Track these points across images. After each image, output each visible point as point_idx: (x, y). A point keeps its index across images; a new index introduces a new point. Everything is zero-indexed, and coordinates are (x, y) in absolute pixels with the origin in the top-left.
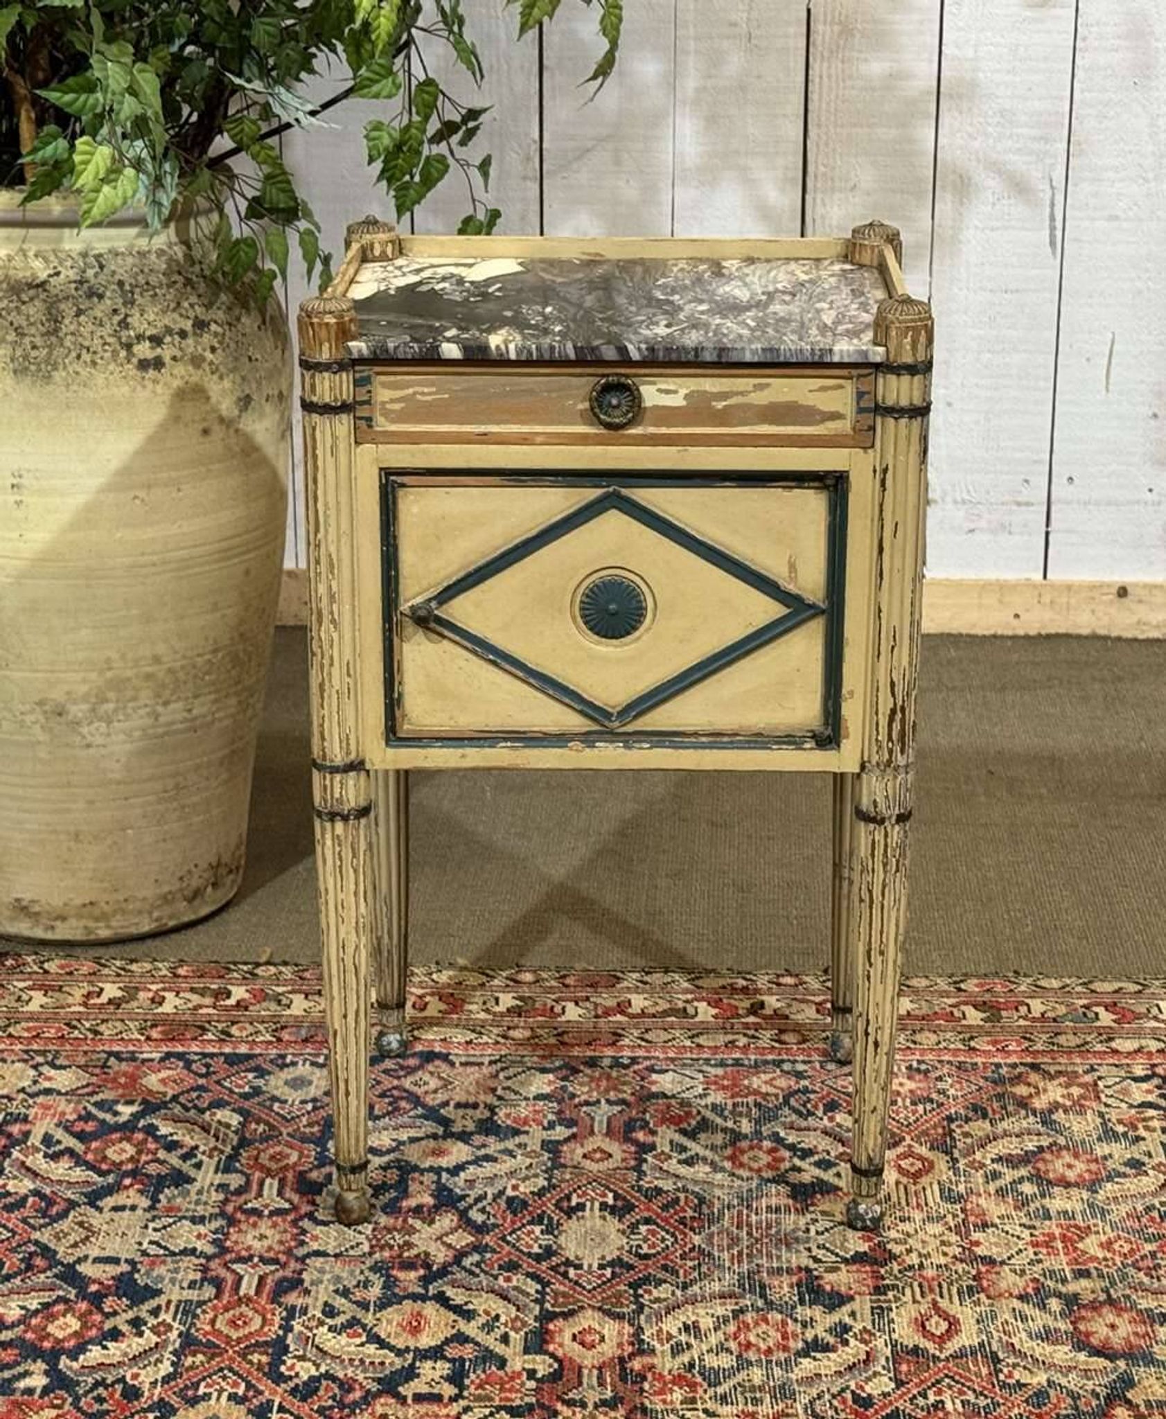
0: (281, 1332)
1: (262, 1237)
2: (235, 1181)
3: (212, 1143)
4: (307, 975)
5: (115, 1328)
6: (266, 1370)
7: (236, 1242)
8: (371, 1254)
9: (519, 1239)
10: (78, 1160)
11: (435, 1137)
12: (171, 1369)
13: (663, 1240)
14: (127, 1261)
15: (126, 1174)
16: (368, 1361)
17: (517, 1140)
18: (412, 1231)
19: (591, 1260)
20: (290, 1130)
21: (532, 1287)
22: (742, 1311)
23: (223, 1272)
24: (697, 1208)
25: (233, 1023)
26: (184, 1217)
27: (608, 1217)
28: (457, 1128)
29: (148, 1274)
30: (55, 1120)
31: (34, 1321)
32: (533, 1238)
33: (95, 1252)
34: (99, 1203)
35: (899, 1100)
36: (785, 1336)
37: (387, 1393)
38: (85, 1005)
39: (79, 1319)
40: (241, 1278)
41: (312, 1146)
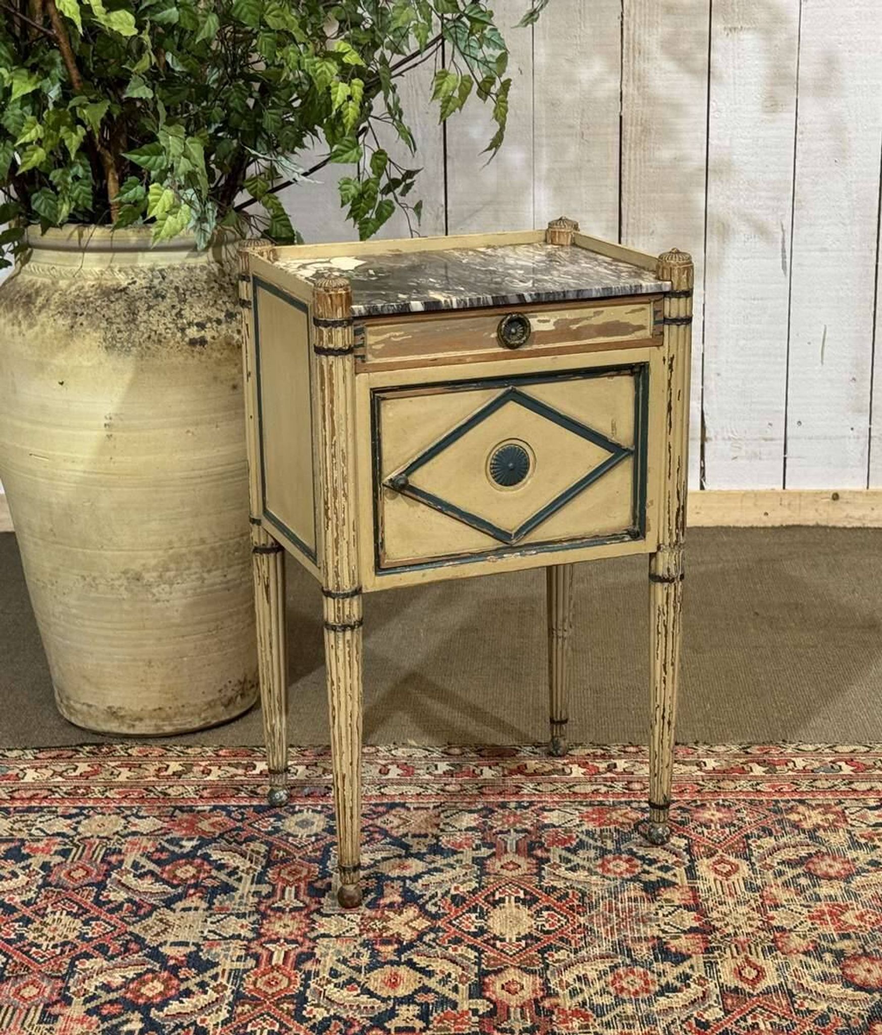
0: (302, 989)
1: (286, 926)
2: (265, 889)
3: (248, 864)
4: (307, 753)
5: (188, 989)
6: (293, 1014)
7: (268, 930)
8: (360, 935)
9: (461, 923)
10: (157, 878)
11: (400, 856)
12: (228, 1015)
13: (559, 921)
14: (193, 944)
15: (190, 887)
16: (362, 1006)
17: (456, 857)
18: (388, 919)
19: (510, 936)
20: (301, 854)
21: (472, 954)
22: (616, 967)
23: (260, 950)
24: (581, 899)
25: (259, 786)
26: (232, 914)
27: (521, 907)
28: (414, 850)
29: (208, 952)
30: (140, 852)
31: (131, 986)
32: (471, 922)
33: (172, 939)
34: (173, 906)
35: (713, 825)
36: (646, 983)
37: (377, 1027)
38: (157, 776)
39: (163, 983)
40: (272, 953)
41: (316, 865)
